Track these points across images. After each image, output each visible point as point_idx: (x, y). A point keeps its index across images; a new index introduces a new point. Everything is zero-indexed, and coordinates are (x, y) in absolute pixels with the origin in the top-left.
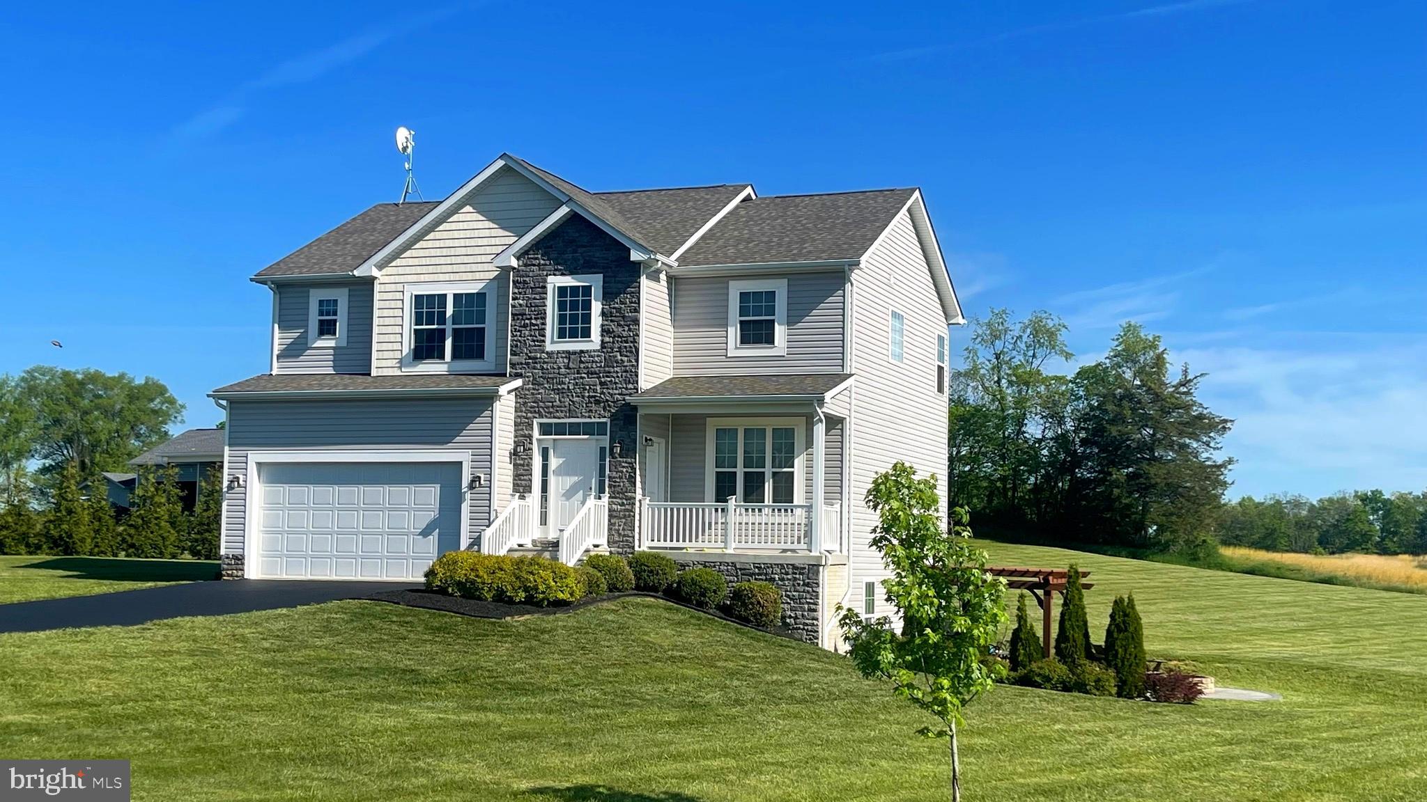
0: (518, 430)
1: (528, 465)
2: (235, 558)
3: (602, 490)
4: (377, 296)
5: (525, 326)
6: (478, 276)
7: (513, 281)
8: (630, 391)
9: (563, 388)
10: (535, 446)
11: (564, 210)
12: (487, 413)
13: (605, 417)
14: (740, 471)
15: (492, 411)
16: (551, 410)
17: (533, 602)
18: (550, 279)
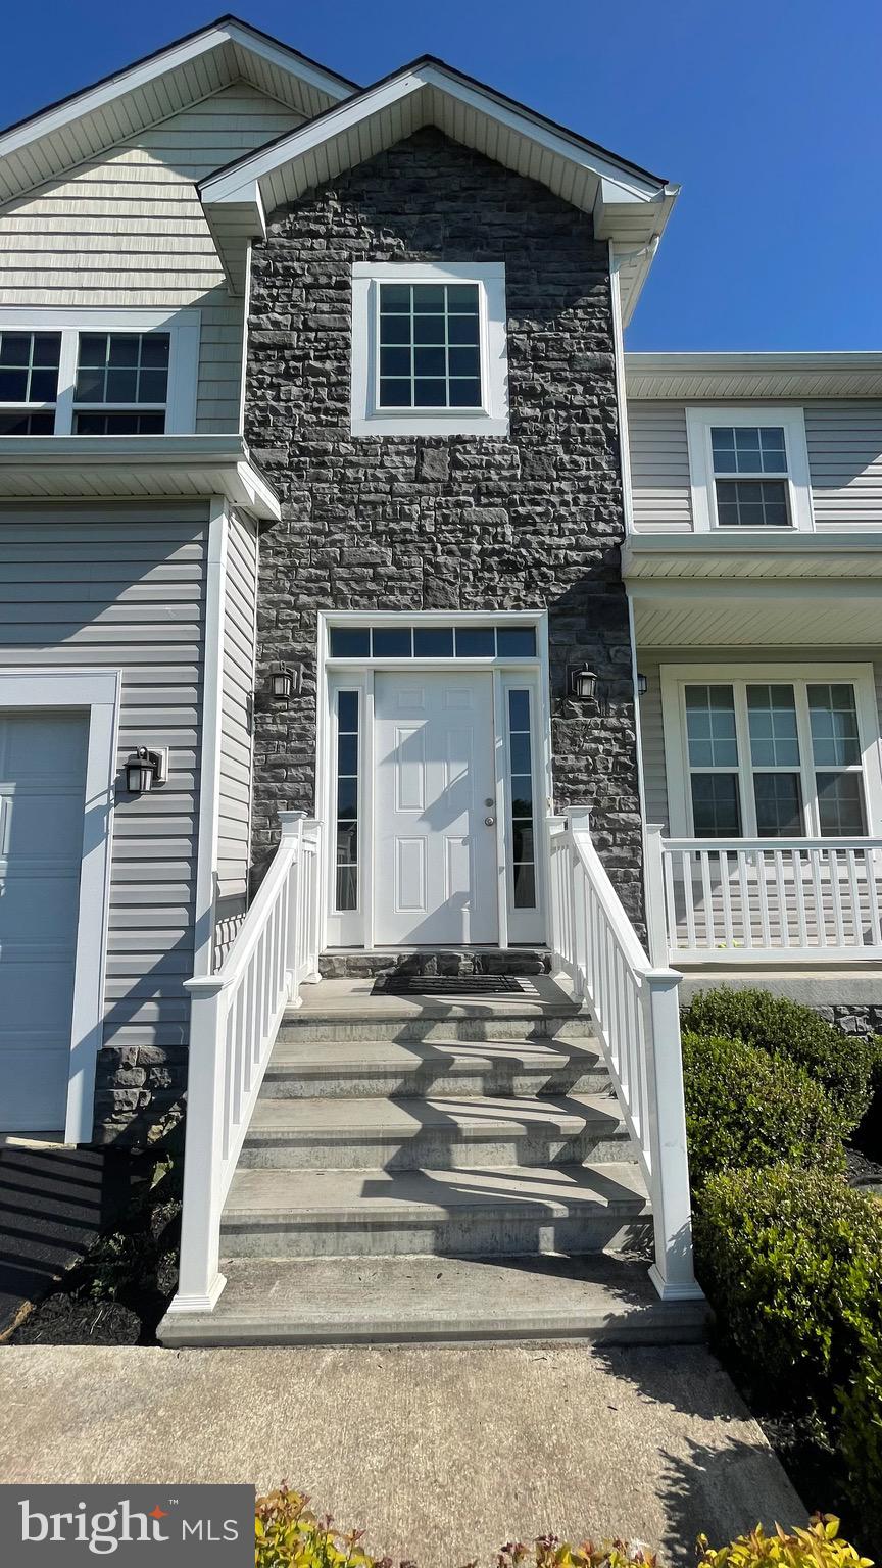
0: (271, 640)
1: (301, 737)
5: (289, 375)
6: (147, 298)
7: (255, 269)
8: (604, 540)
9: (406, 531)
10: (322, 686)
11: (404, 86)
12: (191, 550)
13: (534, 606)
14: (746, 771)
15: (205, 543)
16: (371, 586)
18: (358, 268)
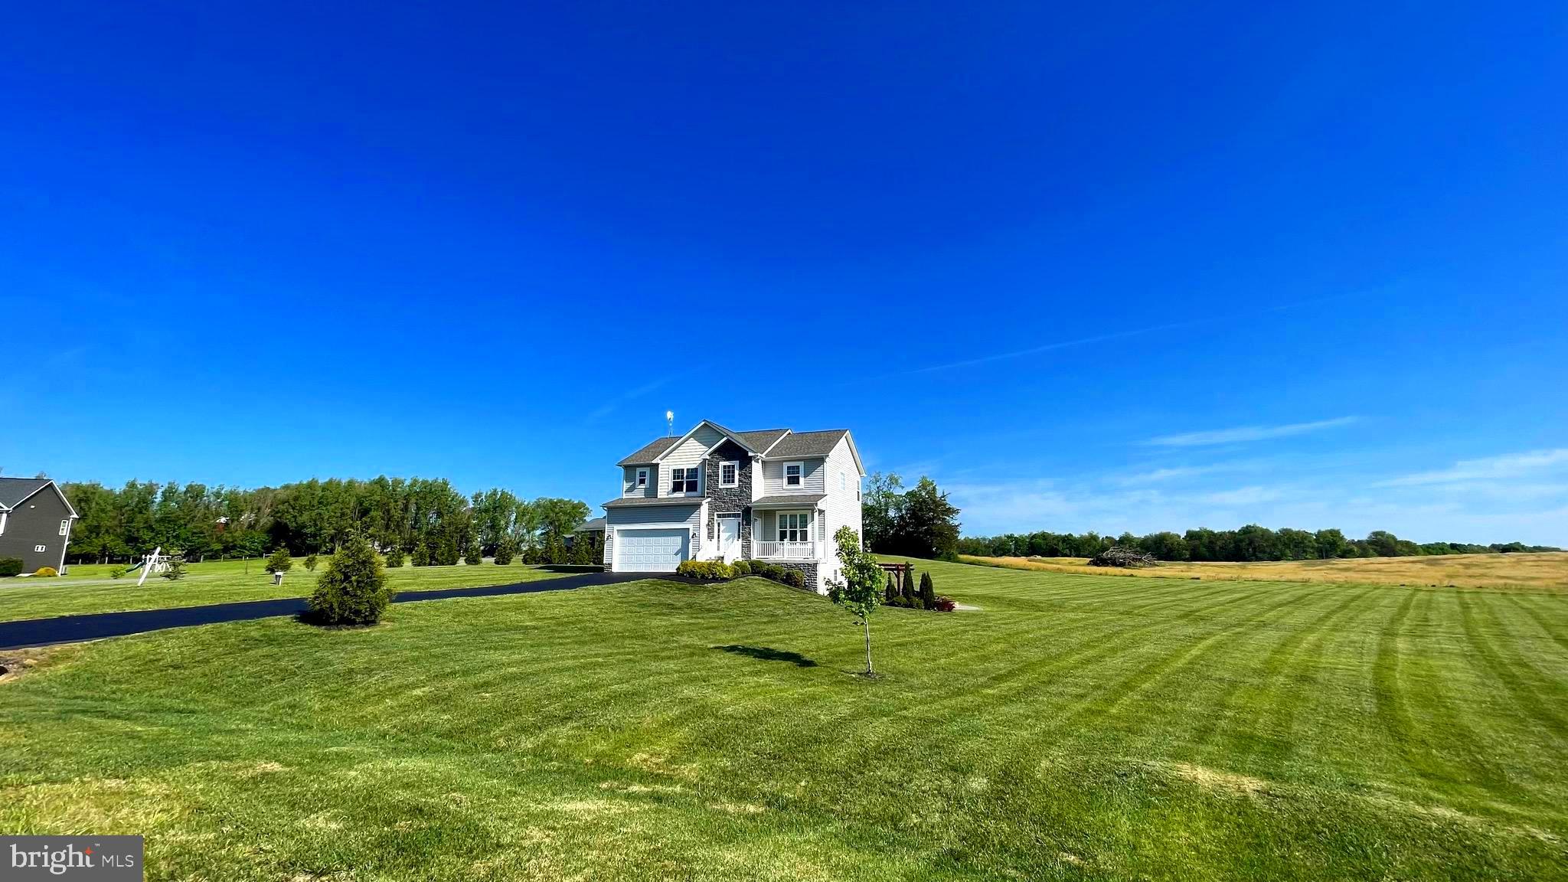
0: (709, 517)
1: (713, 529)
2: (609, 564)
3: (739, 538)
4: (660, 470)
5: (712, 479)
6: (695, 462)
7: (707, 464)
8: (749, 502)
9: (725, 501)
10: (715, 522)
11: (725, 439)
12: (698, 510)
13: (740, 511)
14: (788, 530)
15: (700, 510)
16: (721, 509)
17: (715, 579)
18: (721, 463)
